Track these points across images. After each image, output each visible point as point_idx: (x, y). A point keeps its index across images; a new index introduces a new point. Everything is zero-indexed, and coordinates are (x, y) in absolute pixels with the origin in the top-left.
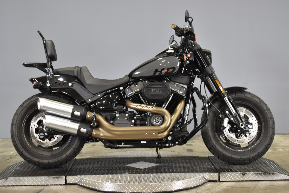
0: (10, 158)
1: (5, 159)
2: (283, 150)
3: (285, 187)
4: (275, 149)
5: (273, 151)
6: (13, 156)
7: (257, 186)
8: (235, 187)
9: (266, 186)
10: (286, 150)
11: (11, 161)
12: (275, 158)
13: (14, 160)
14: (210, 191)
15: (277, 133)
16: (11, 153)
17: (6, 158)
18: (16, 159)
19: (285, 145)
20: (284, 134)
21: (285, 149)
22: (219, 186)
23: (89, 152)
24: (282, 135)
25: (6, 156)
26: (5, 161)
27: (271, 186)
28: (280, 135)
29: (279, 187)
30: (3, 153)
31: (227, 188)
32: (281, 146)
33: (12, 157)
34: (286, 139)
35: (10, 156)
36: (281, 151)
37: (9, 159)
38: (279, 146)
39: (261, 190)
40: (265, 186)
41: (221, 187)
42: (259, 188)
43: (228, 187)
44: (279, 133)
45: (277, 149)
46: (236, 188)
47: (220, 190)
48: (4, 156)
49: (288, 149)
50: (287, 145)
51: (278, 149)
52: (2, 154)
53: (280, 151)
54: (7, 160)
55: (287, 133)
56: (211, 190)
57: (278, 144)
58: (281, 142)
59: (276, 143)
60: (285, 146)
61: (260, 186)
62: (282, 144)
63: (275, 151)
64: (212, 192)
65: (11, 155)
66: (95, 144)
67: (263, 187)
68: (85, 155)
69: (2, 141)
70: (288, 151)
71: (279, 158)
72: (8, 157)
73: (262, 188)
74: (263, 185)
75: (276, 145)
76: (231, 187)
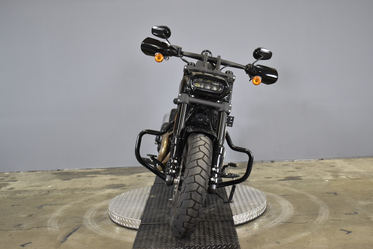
0: (47, 193)
1: (41, 194)
3: (347, 221)
4: (338, 176)
5: (335, 179)
6: (50, 190)
7: (315, 221)
8: (290, 223)
9: (325, 221)
10: (350, 177)
11: (48, 196)
12: (337, 186)
13: (51, 196)
15: (340, 158)
16: (50, 187)
17: (43, 193)
18: (53, 194)
19: (348, 171)
20: (348, 158)
21: (348, 176)
22: (272, 222)
23: (132, 184)
24: (346, 160)
25: (43, 191)
26: (41, 196)
27: (331, 221)
28: (344, 160)
29: (340, 221)
30: (41, 187)
31: (281, 224)
32: (345, 173)
33: (49, 192)
35: (47, 190)
36: (344, 178)
37: (45, 194)
38: (343, 173)
39: (319, 225)
41: (275, 222)
42: (317, 223)
43: (283, 222)
44: (342, 158)
45: (339, 175)
46: (292, 223)
47: (273, 226)
48: (41, 190)
49: (351, 175)
50: (350, 171)
51: (341, 176)
52: (39, 188)
53: (342, 178)
54: (43, 195)
55: (351, 156)
56: (263, 226)
57: (341, 169)
58: (344, 167)
59: (338, 169)
60: (349, 172)
61: (319, 221)
62: (345, 170)
63: (337, 179)
64: (263, 229)
65: (49, 190)
66: (141, 175)
67: (322, 222)
68: (128, 188)
69: (42, 174)
70: (351, 178)
71: (341, 187)
72: (45, 192)
73: (321, 223)
74: (322, 219)
75: (338, 172)
76: (286, 222)
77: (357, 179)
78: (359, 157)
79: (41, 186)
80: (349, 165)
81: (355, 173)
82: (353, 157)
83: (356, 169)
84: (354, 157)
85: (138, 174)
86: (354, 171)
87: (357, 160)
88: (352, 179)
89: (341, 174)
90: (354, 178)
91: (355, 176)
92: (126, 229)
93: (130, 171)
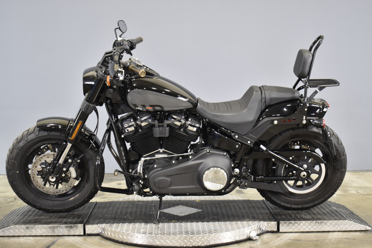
0: (14, 200)
1: (7, 201)
2: (357, 192)
3: (362, 240)
4: (346, 191)
5: (344, 193)
7: (327, 239)
8: (299, 240)
9: (338, 239)
10: (360, 192)
11: (15, 204)
12: (346, 202)
13: (19, 203)
14: (268, 246)
17: (9, 200)
19: (358, 185)
20: (356, 171)
21: (359, 191)
22: (279, 239)
24: (353, 173)
25: (9, 198)
26: (7, 204)
27: (345, 239)
28: (350, 173)
29: (354, 240)
31: (289, 241)
32: (354, 187)
33: (16, 199)
34: (358, 178)
35: (13, 197)
36: (353, 193)
37: (12, 202)
38: (351, 187)
39: (331, 244)
40: (336, 239)
41: (282, 239)
42: (329, 241)
43: (291, 240)
44: (349, 171)
45: (348, 190)
46: (301, 241)
47: (280, 244)
48: (6, 197)
49: (362, 191)
50: (360, 185)
51: (350, 190)
52: (4, 195)
53: (352, 194)
54: (10, 202)
55: (360, 170)
56: (269, 243)
57: (349, 184)
58: (352, 181)
59: (346, 183)
60: (358, 187)
61: (331, 239)
62: (354, 185)
63: (346, 193)
64: (270, 246)
66: (121, 183)
67: (335, 240)
70: (362, 193)
71: (352, 203)
72: (12, 199)
73: (333, 242)
75: (347, 186)
76: (294, 240)
77: (368, 194)
78: (368, 170)
79: (5, 192)
80: (358, 179)
81: (366, 188)
82: (361, 171)
83: (366, 184)
84: (363, 170)
85: (118, 182)
86: (364, 185)
87: (366, 174)
88: (363, 195)
89: (350, 189)
90: (365, 193)
91: (366, 192)
92: (113, 243)
93: (109, 178)
